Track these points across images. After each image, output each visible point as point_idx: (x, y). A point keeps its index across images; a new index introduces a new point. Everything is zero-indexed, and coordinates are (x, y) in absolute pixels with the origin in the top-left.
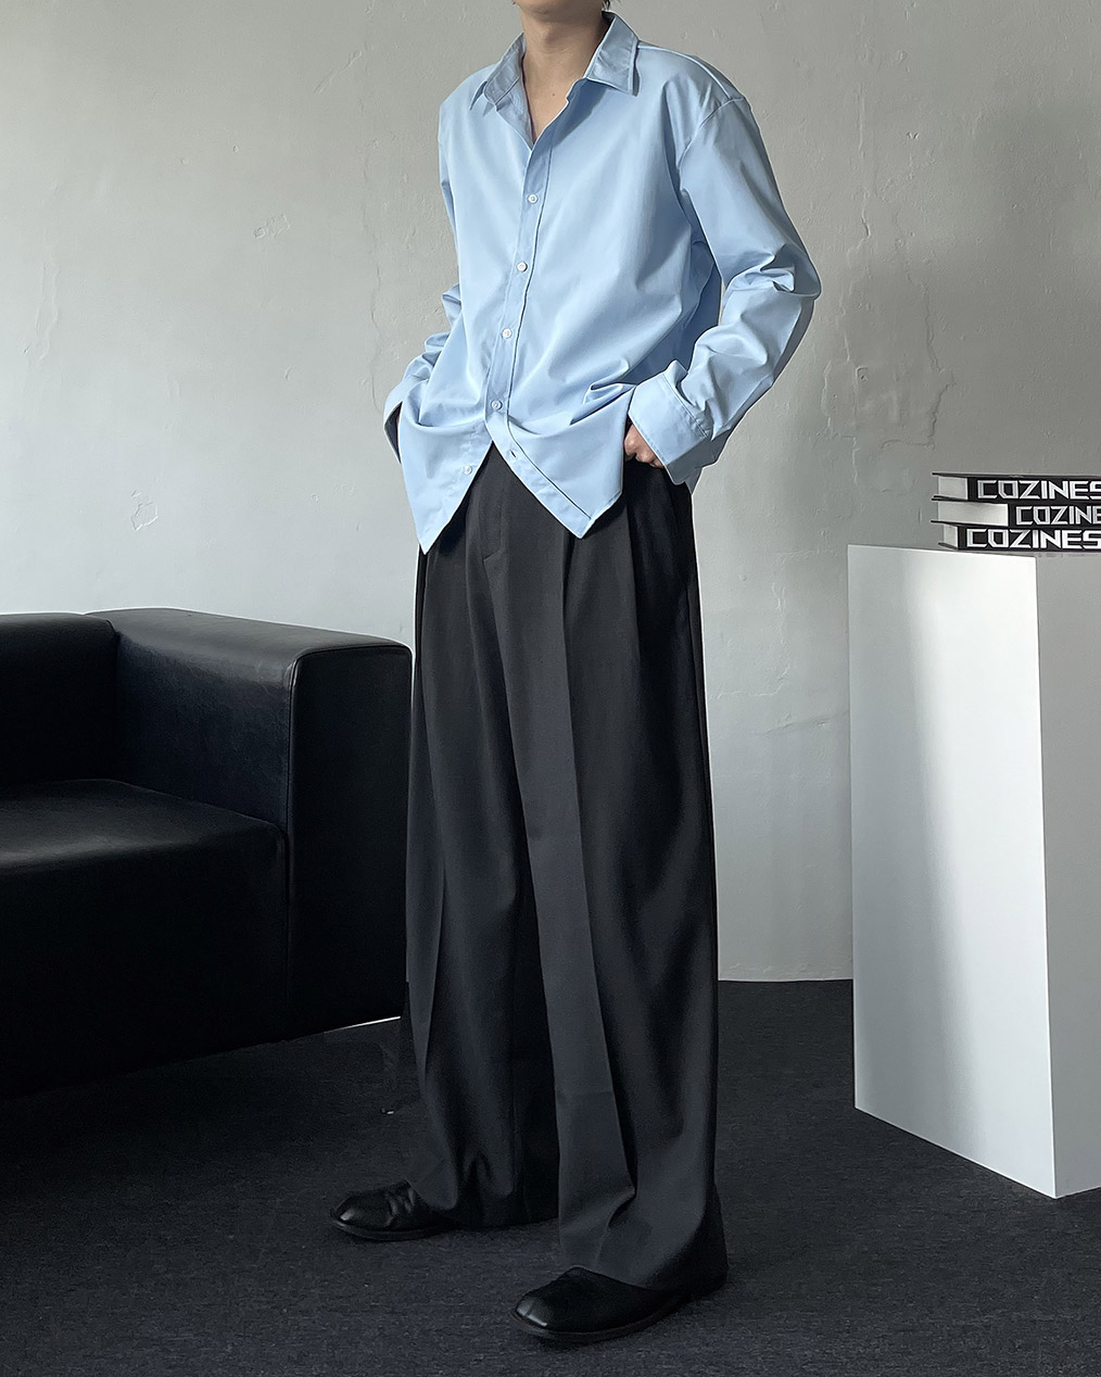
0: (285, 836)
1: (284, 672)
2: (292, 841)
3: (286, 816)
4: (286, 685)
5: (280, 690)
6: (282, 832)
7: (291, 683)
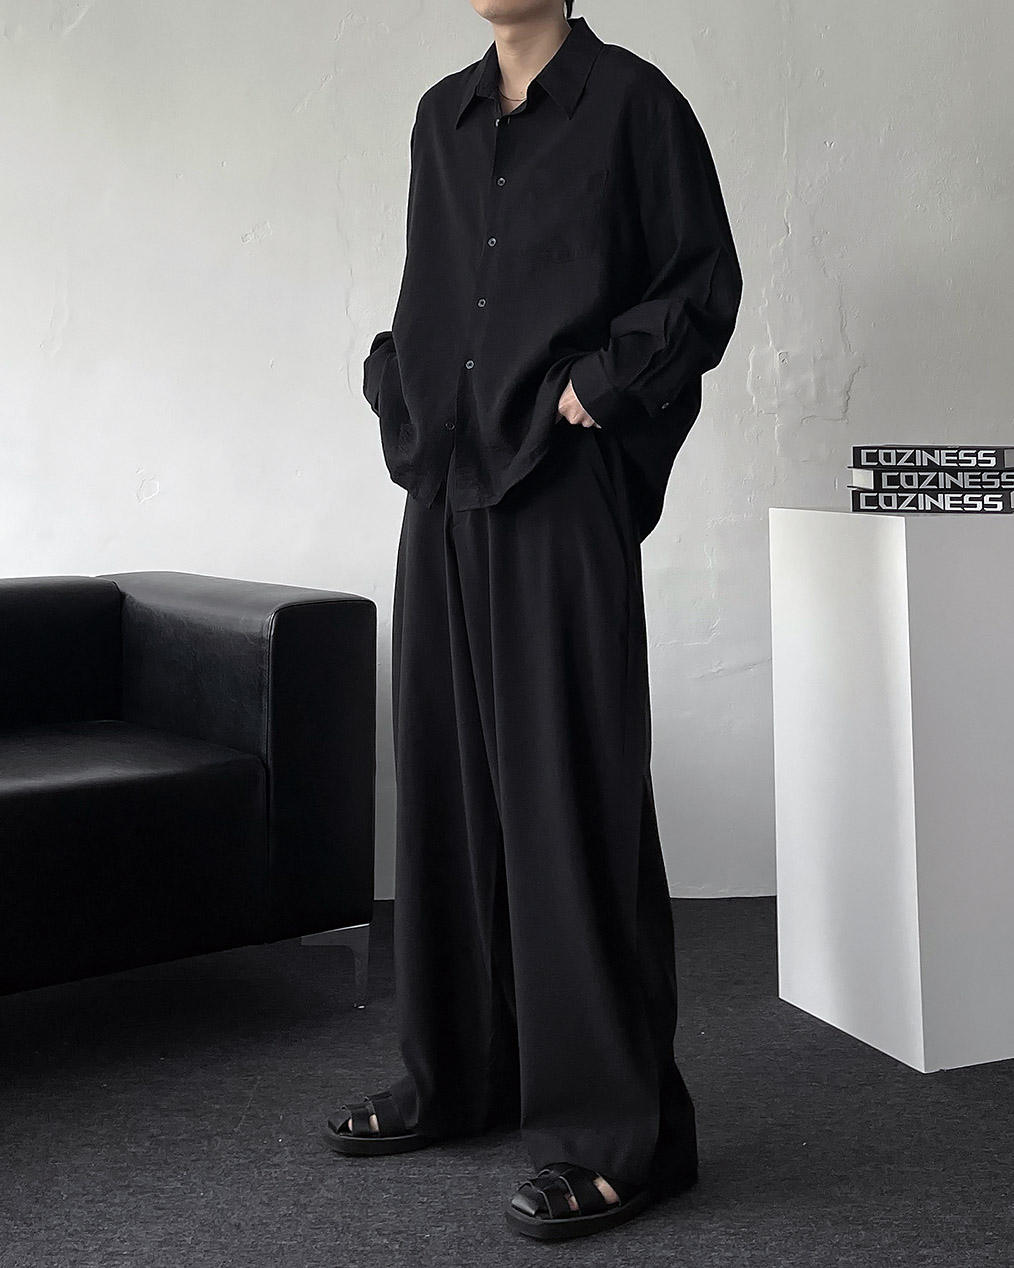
0: (265, 766)
1: (264, 623)
2: (272, 769)
3: (265, 748)
4: (265, 636)
5: (261, 640)
6: (264, 764)
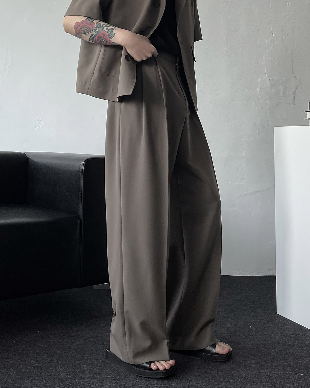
0: (80, 220)
1: (81, 165)
2: (83, 221)
3: (81, 213)
5: (79, 171)
6: (80, 218)
7: (82, 169)
